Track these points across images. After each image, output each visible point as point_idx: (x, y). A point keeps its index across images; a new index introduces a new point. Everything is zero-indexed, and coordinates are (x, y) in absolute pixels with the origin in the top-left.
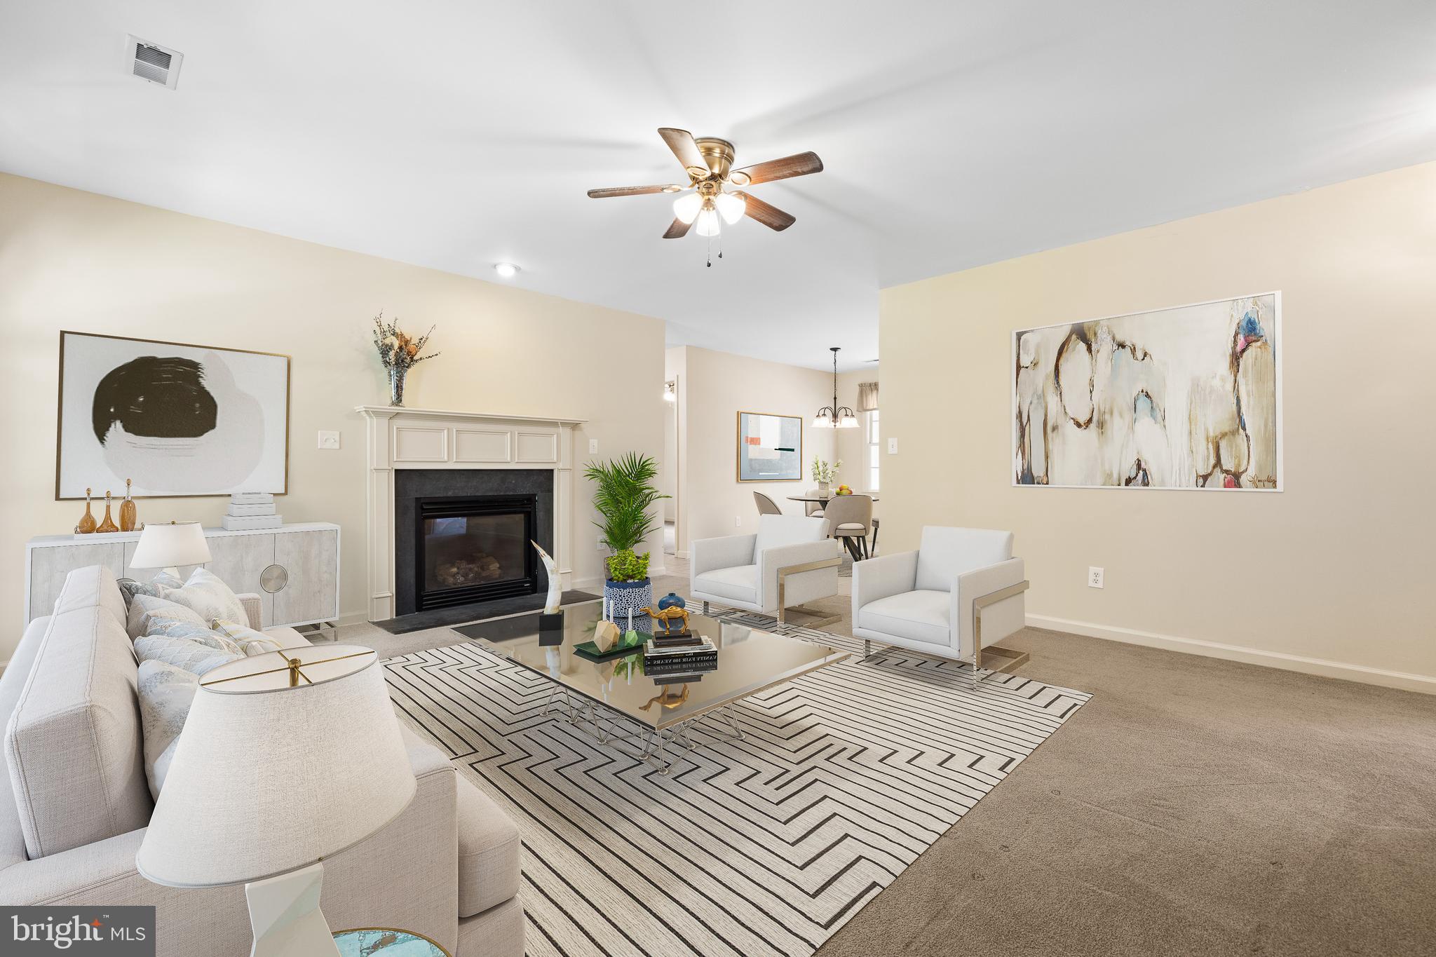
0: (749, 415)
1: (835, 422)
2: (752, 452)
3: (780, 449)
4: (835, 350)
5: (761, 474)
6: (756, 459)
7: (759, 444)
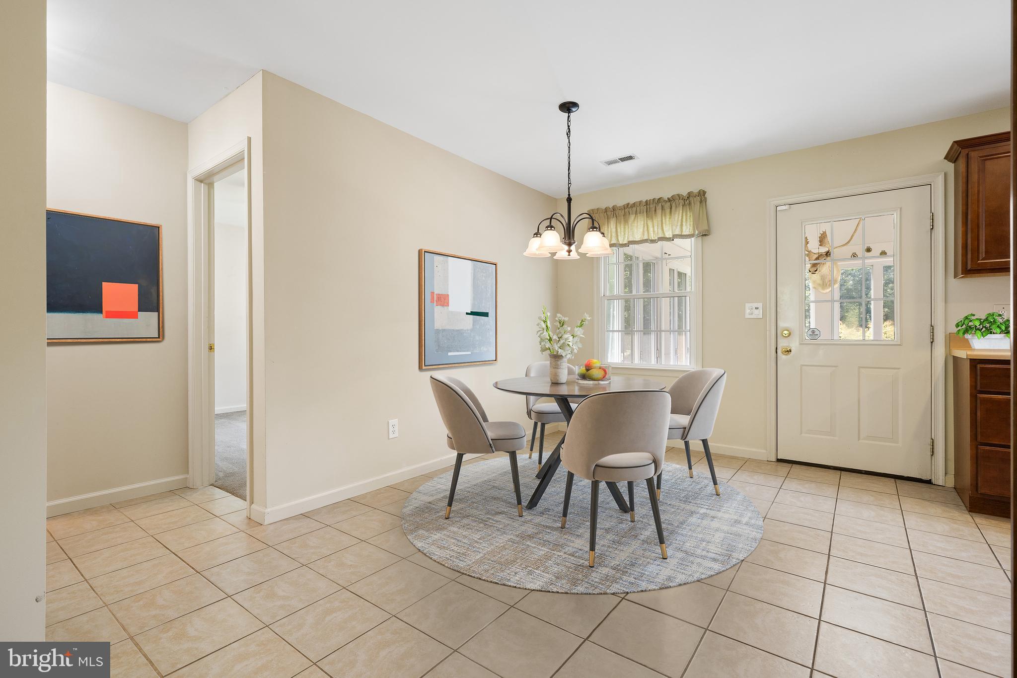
0: (437, 257)
1: (570, 245)
2: (439, 318)
3: (473, 313)
4: (568, 107)
5: (450, 354)
6: (444, 330)
7: (448, 305)
